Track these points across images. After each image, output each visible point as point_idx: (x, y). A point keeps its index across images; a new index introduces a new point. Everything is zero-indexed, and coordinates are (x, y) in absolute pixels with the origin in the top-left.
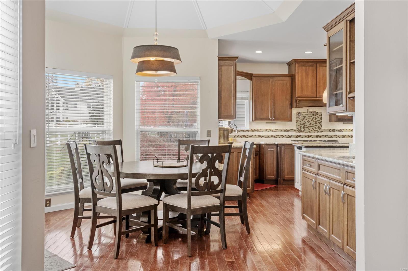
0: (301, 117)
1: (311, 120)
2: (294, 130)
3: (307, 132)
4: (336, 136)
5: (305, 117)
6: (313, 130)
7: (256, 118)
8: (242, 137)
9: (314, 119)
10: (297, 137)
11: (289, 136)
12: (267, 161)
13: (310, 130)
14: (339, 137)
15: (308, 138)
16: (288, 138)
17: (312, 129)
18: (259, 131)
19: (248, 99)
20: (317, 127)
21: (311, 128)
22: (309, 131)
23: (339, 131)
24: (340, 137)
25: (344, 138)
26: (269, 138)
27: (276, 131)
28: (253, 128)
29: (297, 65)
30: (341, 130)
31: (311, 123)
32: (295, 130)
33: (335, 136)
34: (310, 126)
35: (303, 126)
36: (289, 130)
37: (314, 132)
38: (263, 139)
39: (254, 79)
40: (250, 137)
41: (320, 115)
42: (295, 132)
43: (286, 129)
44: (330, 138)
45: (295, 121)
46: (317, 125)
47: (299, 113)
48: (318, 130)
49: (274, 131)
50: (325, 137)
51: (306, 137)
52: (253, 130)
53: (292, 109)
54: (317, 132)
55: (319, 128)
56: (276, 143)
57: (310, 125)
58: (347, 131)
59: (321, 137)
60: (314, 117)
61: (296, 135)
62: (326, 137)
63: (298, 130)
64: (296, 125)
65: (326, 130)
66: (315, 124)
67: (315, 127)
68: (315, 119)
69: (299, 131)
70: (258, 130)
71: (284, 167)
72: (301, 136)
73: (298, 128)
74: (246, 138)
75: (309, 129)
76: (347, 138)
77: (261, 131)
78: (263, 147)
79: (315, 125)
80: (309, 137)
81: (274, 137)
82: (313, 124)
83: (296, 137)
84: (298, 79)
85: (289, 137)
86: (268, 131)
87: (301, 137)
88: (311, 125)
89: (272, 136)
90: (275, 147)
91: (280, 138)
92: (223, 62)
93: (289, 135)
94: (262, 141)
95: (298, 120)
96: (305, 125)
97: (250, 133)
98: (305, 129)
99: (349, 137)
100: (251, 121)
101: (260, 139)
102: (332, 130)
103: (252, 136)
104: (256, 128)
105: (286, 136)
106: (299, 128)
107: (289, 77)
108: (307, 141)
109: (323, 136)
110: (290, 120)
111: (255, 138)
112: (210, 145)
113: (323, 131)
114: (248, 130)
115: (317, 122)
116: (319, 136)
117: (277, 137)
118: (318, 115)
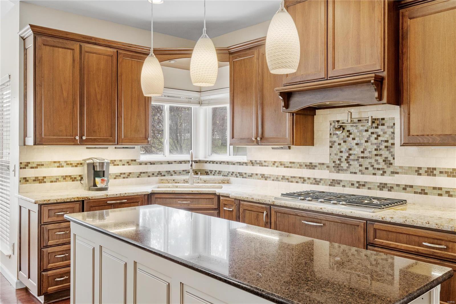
1: (367, 142)
2: (325, 166)
3: (355, 173)
4: (440, 189)
5: (350, 132)
6: (371, 169)
8: (238, 175)
9: (373, 138)
10: (331, 182)
11: (315, 179)
13: (364, 167)
14: (447, 192)
15: (358, 188)
16: (314, 184)
17: (369, 166)
18: (263, 166)
20: (380, 159)
21: (365, 163)
22: (360, 171)
23: (448, 176)
24: (451, 193)
26: (279, 181)
27: (291, 167)
28: (253, 159)
31: (365, 149)
32: (328, 167)
33: (434, 188)
34: (363, 158)
35: (345, 155)
36: (316, 166)
37: (374, 174)
42: (327, 172)
43: (310, 163)
44: (420, 193)
45: (329, 144)
46: (381, 155)
48: (383, 169)
49: (288, 167)
50: (404, 189)
51: (353, 184)
54: (382, 175)
55: (388, 163)
57: (362, 155)
59: (392, 188)
60: (372, 133)
61: (329, 180)
62: (408, 189)
63: (334, 167)
64: (330, 154)
65: (407, 170)
66: (376, 152)
67: (376, 160)
68: (376, 139)
69: (338, 168)
70: (261, 164)
72: (341, 181)
73: (334, 162)
74: (243, 177)
75: (361, 165)
77: (265, 166)
79: (376, 155)
81: (288, 179)
82: (370, 152)
86: (277, 167)
87: (342, 184)
88: (366, 154)
89: (283, 178)
91: (297, 182)
93: (316, 177)
95: (335, 142)
96: (350, 155)
97: (249, 170)
98: (350, 165)
102: (426, 172)
104: (258, 159)
105: (309, 178)
106: (338, 162)
109: (398, 185)
111: (256, 179)
113: (397, 173)
114: (246, 163)
115: (382, 147)
116: (386, 184)
117: (293, 179)
118: (384, 127)
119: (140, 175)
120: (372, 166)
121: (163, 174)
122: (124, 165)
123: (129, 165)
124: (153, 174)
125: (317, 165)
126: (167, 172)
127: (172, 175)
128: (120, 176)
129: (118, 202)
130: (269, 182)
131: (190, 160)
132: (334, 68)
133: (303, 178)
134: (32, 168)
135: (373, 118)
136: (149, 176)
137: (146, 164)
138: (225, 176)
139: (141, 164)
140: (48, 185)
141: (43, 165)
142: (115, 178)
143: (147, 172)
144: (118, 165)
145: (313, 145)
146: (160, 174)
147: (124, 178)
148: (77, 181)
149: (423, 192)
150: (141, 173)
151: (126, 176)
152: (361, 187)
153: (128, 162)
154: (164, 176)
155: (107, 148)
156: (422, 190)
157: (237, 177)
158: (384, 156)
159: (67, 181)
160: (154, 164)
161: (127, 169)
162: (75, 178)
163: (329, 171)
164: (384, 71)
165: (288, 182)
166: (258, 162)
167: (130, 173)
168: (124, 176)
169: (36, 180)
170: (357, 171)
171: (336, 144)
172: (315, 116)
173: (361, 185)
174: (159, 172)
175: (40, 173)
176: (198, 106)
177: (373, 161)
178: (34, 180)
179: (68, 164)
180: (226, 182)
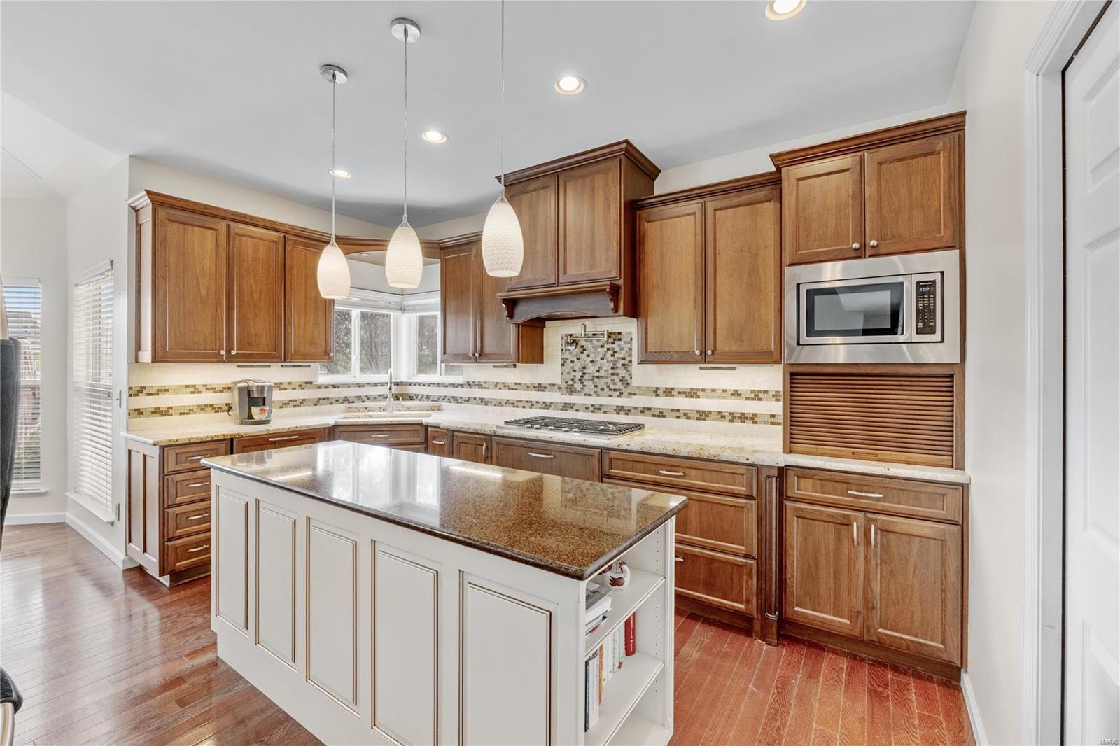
0: (574, 347)
1: (602, 359)
2: (556, 388)
3: (590, 395)
4: (678, 411)
6: (607, 390)
8: (452, 400)
9: (609, 355)
10: (563, 407)
11: (544, 403)
13: (600, 387)
14: (685, 414)
15: (593, 412)
16: (544, 409)
17: (605, 387)
18: (482, 388)
21: (601, 383)
22: (595, 392)
23: (686, 397)
24: (689, 415)
25: (704, 419)
26: (502, 406)
27: (516, 389)
28: (471, 380)
30: (693, 394)
31: (600, 368)
32: (559, 388)
33: (673, 410)
34: (598, 377)
35: (579, 375)
36: (545, 388)
37: (611, 396)
41: (625, 342)
42: (558, 394)
43: (539, 384)
44: (658, 416)
45: (560, 362)
46: (618, 374)
48: (620, 390)
49: (513, 389)
50: (642, 412)
51: (587, 408)
54: (619, 396)
55: (625, 383)
57: (597, 374)
58: (714, 398)
59: (629, 411)
60: (608, 349)
61: (561, 403)
62: (646, 412)
63: (566, 388)
64: (562, 374)
65: (645, 391)
66: (612, 371)
67: (613, 380)
68: (613, 355)
69: (571, 390)
70: (480, 386)
72: (574, 404)
73: (566, 382)
74: (458, 403)
75: (596, 386)
76: (714, 420)
77: (485, 388)
79: (613, 374)
81: (513, 404)
82: (606, 371)
83: (561, 407)
85: (546, 406)
86: (500, 389)
87: (575, 408)
88: (602, 373)
89: (508, 403)
91: (524, 407)
93: (545, 401)
95: (567, 359)
96: (584, 374)
98: (584, 386)
99: (723, 417)
102: (664, 392)
103: (470, 398)
104: (476, 380)
105: (537, 402)
106: (571, 383)
109: (636, 408)
111: (474, 404)
113: (635, 394)
114: (461, 385)
115: (619, 365)
116: (623, 407)
117: (519, 404)
118: (621, 342)
119: (318, 402)
120: (609, 386)
121: (351, 400)
122: (294, 389)
123: (303, 389)
124: (337, 401)
125: (547, 386)
126: (356, 397)
127: (363, 401)
128: (288, 404)
129: (286, 438)
130: (490, 408)
131: (389, 382)
132: (565, 272)
133: (531, 402)
134: (149, 394)
135: (610, 331)
136: (331, 404)
137: (327, 387)
138: (435, 401)
139: (319, 388)
140: (176, 418)
141: (167, 390)
142: (281, 407)
143: (328, 399)
144: (286, 389)
145: (543, 363)
146: (346, 400)
147: (295, 406)
148: (223, 411)
149: (661, 415)
150: (320, 399)
151: (298, 403)
152: (596, 411)
153: (300, 386)
154: (353, 402)
155: (269, 366)
156: (660, 413)
157: (450, 402)
158: (621, 375)
159: (207, 412)
160: (339, 387)
161: (299, 394)
162: (221, 408)
163: (560, 393)
164: (620, 279)
165: (514, 407)
166: (477, 383)
167: (304, 400)
168: (295, 403)
169: (157, 411)
170: (592, 393)
171: (569, 362)
172: (545, 329)
173: (596, 409)
174: (346, 397)
175: (162, 401)
176: (399, 313)
177: (609, 381)
178: (153, 413)
179: (208, 389)
180: (436, 409)
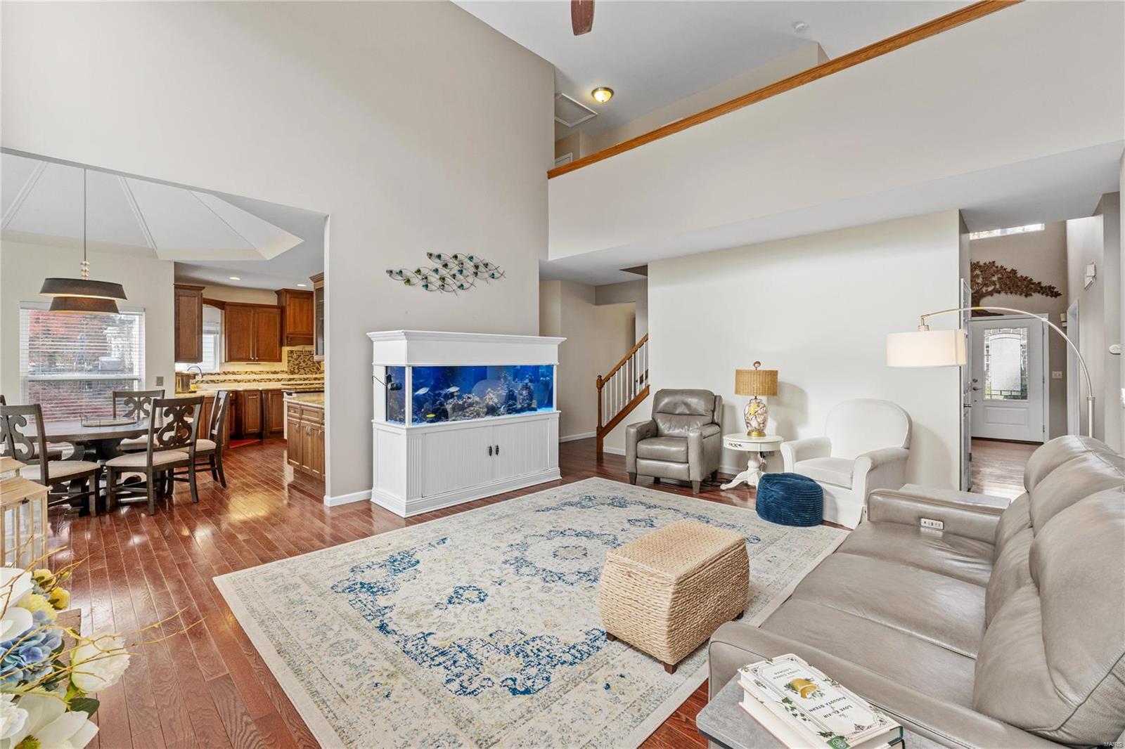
0: (295, 356)
3: (302, 374)
5: (299, 356)
7: (232, 357)
8: (211, 382)
9: (311, 359)
10: (289, 380)
12: (247, 411)
15: (302, 381)
16: (277, 381)
17: (309, 371)
18: (236, 374)
19: (217, 333)
20: (315, 368)
21: (307, 370)
22: (305, 373)
26: (250, 382)
27: (260, 374)
28: (226, 371)
29: (288, 296)
31: (307, 364)
32: (286, 372)
34: (306, 367)
35: (297, 367)
36: (278, 372)
37: (312, 374)
38: (241, 383)
39: (228, 307)
40: (221, 382)
42: (286, 375)
43: (274, 371)
45: (287, 362)
46: (315, 366)
47: (292, 352)
48: (316, 372)
49: (257, 374)
51: (300, 380)
52: (225, 373)
53: (283, 348)
54: (315, 374)
55: (318, 369)
56: (260, 389)
60: (311, 357)
61: (287, 378)
63: (290, 372)
64: (288, 366)
67: (313, 368)
69: (293, 373)
70: (234, 373)
71: (271, 416)
72: (294, 378)
73: (290, 370)
75: (305, 371)
77: (238, 374)
78: (241, 396)
80: (305, 379)
81: (258, 381)
82: (310, 365)
83: (287, 380)
84: (289, 312)
85: (279, 380)
86: (249, 374)
87: (294, 380)
89: (254, 380)
90: (259, 393)
91: (265, 382)
92: (181, 292)
93: (278, 378)
94: (241, 387)
95: (291, 360)
96: (299, 366)
97: (222, 377)
98: (299, 371)
100: (224, 361)
101: (237, 383)
103: (225, 380)
104: (231, 370)
105: (273, 379)
106: (292, 370)
107: (279, 308)
108: (302, 385)
110: (280, 360)
111: (231, 383)
112: (165, 398)
114: (218, 373)
117: (262, 380)
125: (281, 371)
133: (270, 379)
145: (281, 362)
